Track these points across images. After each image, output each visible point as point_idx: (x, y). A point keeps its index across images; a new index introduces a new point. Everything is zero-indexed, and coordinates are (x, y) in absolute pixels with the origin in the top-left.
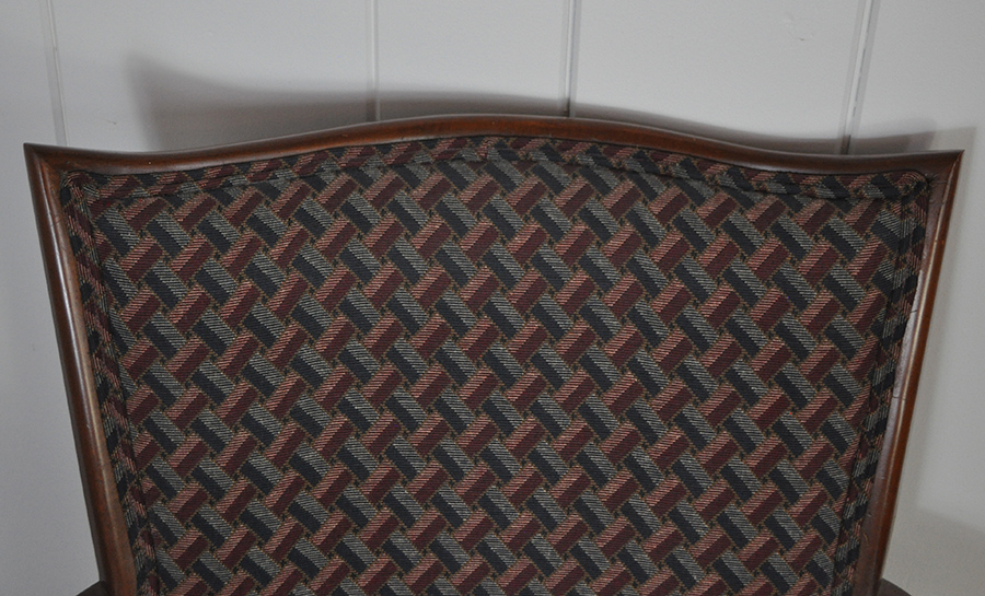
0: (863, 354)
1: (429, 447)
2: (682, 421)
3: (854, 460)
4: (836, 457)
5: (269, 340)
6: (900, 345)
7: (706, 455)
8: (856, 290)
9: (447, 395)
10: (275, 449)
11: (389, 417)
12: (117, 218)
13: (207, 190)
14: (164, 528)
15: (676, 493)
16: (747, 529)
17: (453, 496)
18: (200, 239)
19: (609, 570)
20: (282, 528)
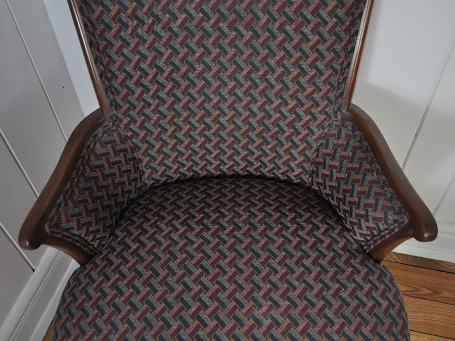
0: (347, 23)
1: (200, 60)
2: (284, 49)
3: (343, 62)
4: (337, 61)
6: (360, 20)
7: (292, 60)
9: (205, 42)
10: (148, 61)
11: (186, 50)
15: (283, 74)
16: (306, 85)
17: (209, 76)
19: (261, 100)
20: (153, 88)
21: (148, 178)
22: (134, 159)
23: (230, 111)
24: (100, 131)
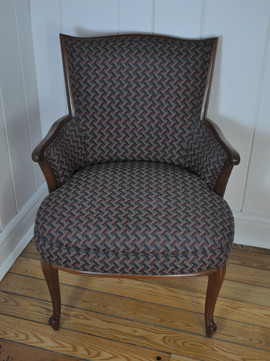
0: (201, 73)
1: (126, 89)
2: (170, 85)
3: (199, 93)
4: (196, 92)
5: (99, 68)
7: (174, 91)
8: (199, 61)
9: (129, 80)
10: (99, 88)
11: (119, 84)
12: (74, 46)
13: (89, 43)
14: (80, 102)
15: (168, 98)
16: (181, 104)
17: (130, 98)
18: (88, 51)
19: (157, 113)
20: (100, 102)
21: (91, 157)
22: (84, 143)
23: (141, 118)
24: (69, 124)
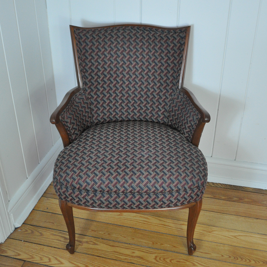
1: (121, 66)
2: (155, 62)
3: (178, 68)
4: (175, 67)
5: (100, 51)
7: (158, 67)
8: (177, 44)
9: (124, 59)
10: (101, 66)
11: (116, 62)
12: (81, 35)
13: (92, 32)
14: (86, 77)
15: (154, 72)
16: (163, 77)
17: (125, 73)
18: (92, 37)
19: (146, 84)
20: (102, 77)
21: (95, 119)
22: (90, 108)
23: (133, 88)
24: (78, 94)
